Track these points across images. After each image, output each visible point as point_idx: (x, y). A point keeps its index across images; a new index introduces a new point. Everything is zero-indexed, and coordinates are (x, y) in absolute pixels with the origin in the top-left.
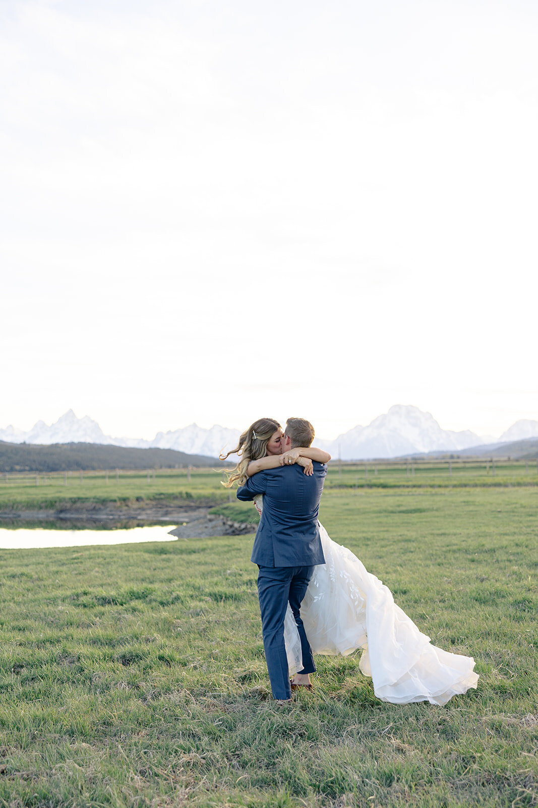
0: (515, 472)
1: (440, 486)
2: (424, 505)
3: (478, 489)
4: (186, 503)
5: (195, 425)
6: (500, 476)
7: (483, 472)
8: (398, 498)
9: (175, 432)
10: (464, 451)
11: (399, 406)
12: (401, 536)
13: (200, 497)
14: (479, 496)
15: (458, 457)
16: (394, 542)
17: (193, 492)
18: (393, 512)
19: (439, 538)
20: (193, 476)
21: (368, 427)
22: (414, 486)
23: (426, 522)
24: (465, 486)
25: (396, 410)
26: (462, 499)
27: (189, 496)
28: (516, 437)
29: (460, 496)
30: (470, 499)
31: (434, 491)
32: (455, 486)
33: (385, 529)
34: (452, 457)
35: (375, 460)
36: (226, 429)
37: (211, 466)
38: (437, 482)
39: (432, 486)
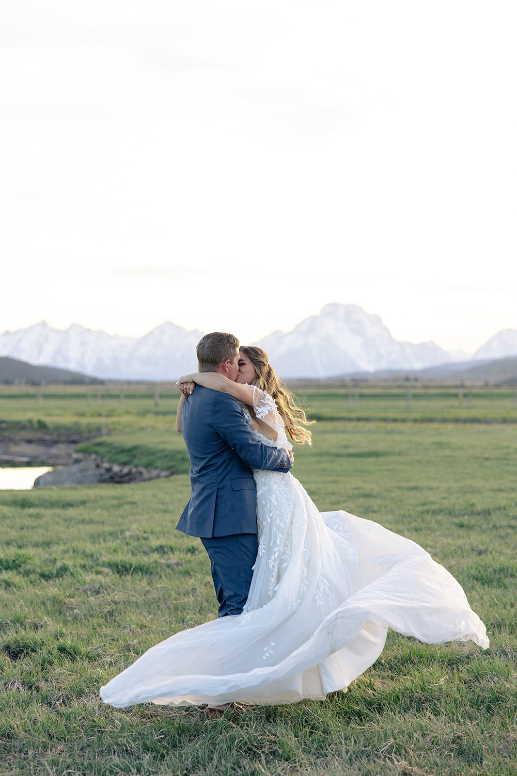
0: (498, 403)
1: (395, 420)
2: (381, 447)
3: (450, 427)
4: (39, 435)
5: (44, 324)
6: (479, 409)
7: (454, 402)
8: (342, 436)
9: (16, 333)
10: (424, 371)
11: (335, 305)
12: (356, 488)
13: (58, 428)
14: (453, 435)
15: (416, 380)
16: (349, 497)
17: (48, 420)
18: (338, 455)
19: (411, 494)
20: (46, 397)
21: (290, 333)
22: (359, 419)
23: (388, 470)
24: (430, 420)
25: (331, 310)
26: (430, 440)
27: (42, 425)
28: (497, 353)
29: (427, 435)
30: (443, 439)
31: (390, 426)
32: (415, 421)
33: (333, 479)
34: (407, 379)
35: (299, 380)
36: (89, 330)
37: (66, 383)
38: (391, 414)
39: (385, 420)
